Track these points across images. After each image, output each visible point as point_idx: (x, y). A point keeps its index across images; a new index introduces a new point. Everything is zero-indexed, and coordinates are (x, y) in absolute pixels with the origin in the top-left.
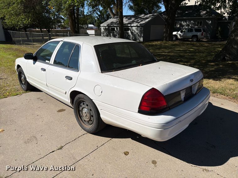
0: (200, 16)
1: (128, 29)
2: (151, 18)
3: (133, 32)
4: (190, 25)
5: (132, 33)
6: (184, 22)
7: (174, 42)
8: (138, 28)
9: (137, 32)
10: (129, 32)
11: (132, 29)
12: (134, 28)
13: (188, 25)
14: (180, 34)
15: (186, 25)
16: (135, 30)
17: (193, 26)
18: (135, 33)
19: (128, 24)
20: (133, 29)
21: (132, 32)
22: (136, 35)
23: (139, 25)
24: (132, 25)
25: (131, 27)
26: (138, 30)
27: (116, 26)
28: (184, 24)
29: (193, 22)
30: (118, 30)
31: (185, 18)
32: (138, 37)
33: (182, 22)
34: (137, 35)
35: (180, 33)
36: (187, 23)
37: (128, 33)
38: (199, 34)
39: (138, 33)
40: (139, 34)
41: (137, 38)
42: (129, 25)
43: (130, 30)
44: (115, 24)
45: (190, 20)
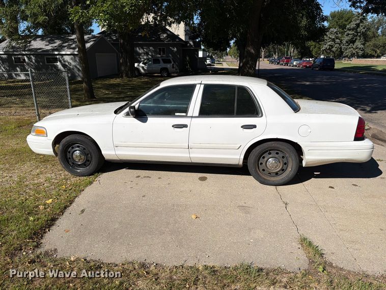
0: (160, 40)
1: (56, 60)
2: (92, 41)
3: (67, 64)
4: (150, 54)
5: (64, 66)
6: (139, 49)
7: (141, 79)
8: (75, 58)
9: (73, 63)
10: (58, 64)
11: (63, 60)
12: (67, 58)
13: (147, 54)
14: (143, 67)
15: (144, 53)
16: (71, 61)
17: (153, 54)
18: (71, 67)
19: (54, 50)
20: (66, 60)
21: (65, 64)
22: (73, 69)
23: (76, 53)
24: (63, 53)
25: (60, 57)
26: (75, 61)
27: (26, 55)
28: (140, 52)
29: (153, 49)
30: (32, 62)
31: (141, 42)
32: (77, 72)
33: (138, 49)
34: (76, 70)
35: (143, 65)
36: (145, 50)
37: (56, 67)
38: (169, 66)
39: (76, 67)
40: (79, 67)
41: (77, 75)
42: (56, 53)
43: (60, 61)
44: (25, 51)
45: (148, 46)
